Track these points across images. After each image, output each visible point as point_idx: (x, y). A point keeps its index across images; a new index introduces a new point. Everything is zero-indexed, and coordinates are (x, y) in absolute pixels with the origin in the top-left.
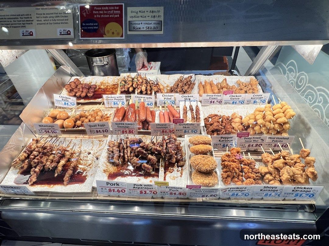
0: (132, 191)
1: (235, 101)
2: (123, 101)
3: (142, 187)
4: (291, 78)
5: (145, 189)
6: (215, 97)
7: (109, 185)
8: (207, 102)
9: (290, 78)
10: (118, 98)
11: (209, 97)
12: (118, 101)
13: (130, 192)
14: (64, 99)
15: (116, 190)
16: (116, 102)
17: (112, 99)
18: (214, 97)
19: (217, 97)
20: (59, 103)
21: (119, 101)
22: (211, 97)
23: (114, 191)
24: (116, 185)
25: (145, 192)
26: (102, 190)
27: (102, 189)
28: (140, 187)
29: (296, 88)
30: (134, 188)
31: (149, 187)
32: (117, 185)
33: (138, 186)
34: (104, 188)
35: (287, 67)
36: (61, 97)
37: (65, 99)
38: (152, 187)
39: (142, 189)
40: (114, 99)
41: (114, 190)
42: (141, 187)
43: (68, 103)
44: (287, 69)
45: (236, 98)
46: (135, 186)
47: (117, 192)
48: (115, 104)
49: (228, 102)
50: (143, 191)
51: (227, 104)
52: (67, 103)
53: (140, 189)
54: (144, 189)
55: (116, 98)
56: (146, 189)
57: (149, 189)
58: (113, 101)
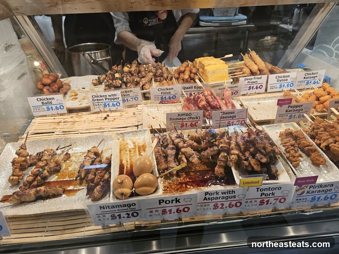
0: (201, 206)
1: (283, 84)
2: (118, 100)
6: (255, 80)
7: (163, 204)
8: (245, 89)
10: (110, 97)
11: (247, 81)
12: (110, 101)
13: (198, 208)
14: (44, 101)
15: (174, 209)
16: (107, 103)
17: (101, 98)
18: (253, 80)
19: (257, 80)
20: (39, 109)
21: (112, 100)
22: (250, 81)
23: (170, 213)
24: (174, 202)
25: (223, 205)
26: (151, 214)
27: (151, 212)
30: (205, 201)
31: (229, 195)
32: (176, 202)
33: (212, 196)
34: (154, 210)
36: (39, 100)
37: (46, 101)
38: (234, 195)
39: (218, 200)
40: (104, 98)
41: (170, 211)
43: (52, 108)
45: (284, 79)
46: (208, 196)
47: (176, 213)
48: (105, 106)
49: (274, 86)
50: (219, 203)
51: (273, 88)
52: (50, 107)
53: (214, 200)
55: (108, 97)
56: (224, 200)
57: (229, 199)
58: (102, 101)
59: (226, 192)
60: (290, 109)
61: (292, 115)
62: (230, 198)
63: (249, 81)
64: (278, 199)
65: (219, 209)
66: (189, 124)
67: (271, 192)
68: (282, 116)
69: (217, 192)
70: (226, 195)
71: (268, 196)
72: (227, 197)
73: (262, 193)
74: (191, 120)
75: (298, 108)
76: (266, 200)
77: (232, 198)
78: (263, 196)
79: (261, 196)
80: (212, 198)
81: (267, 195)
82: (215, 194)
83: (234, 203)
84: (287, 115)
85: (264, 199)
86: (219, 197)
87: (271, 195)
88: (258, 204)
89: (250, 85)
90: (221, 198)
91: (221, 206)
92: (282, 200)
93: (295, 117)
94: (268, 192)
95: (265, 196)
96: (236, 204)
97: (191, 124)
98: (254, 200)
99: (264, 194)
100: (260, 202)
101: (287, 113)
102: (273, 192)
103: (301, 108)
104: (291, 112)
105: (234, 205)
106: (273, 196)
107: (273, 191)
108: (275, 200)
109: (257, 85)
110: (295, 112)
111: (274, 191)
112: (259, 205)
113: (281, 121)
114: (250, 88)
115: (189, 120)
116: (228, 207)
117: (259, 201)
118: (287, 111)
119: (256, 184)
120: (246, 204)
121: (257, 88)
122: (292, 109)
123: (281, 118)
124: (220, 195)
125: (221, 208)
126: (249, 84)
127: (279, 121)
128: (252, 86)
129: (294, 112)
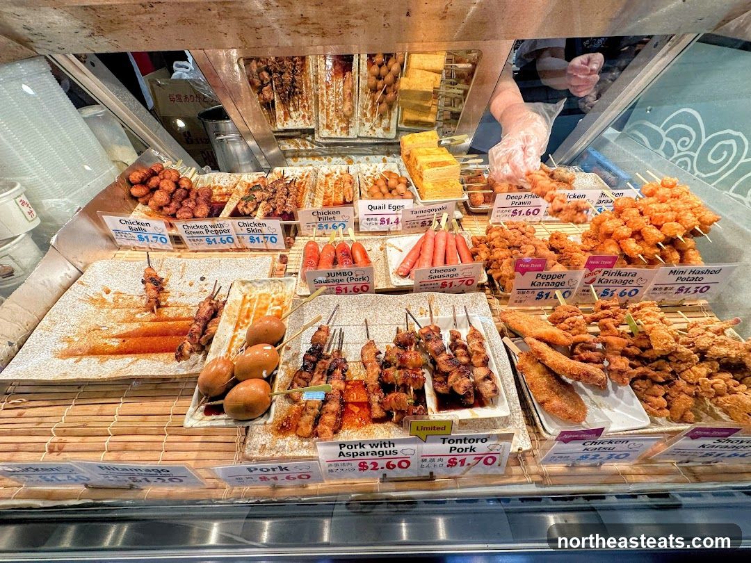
0: (337, 465)
2: (228, 234)
3: (365, 451)
4: (679, 151)
5: (375, 457)
9: (676, 151)
13: (332, 468)
14: (133, 226)
17: (199, 230)
20: (125, 236)
25: (375, 464)
28: (358, 449)
29: (697, 173)
30: (342, 458)
31: (384, 449)
33: (354, 450)
35: (665, 129)
36: (124, 222)
39: (366, 457)
40: (204, 230)
42: (362, 450)
44: (663, 134)
46: (345, 450)
50: (368, 463)
52: (144, 235)
53: (359, 457)
54: (370, 456)
56: (377, 456)
57: (385, 456)
59: (378, 444)
60: (539, 279)
61: (543, 292)
62: (387, 454)
63: (514, 200)
64: (482, 458)
65: (369, 471)
66: (350, 288)
67: (468, 445)
68: (523, 293)
69: (360, 444)
70: (379, 449)
71: (463, 453)
72: (381, 453)
73: (451, 448)
74: (353, 281)
75: (556, 280)
76: (459, 458)
77: (390, 454)
78: (455, 452)
79: (451, 452)
80: (353, 453)
81: (460, 450)
82: (358, 447)
83: (395, 462)
84: (534, 292)
85: (457, 457)
86: (367, 453)
87: (468, 450)
88: (445, 465)
89: (515, 208)
90: (370, 454)
91: (373, 466)
92: (490, 461)
93: (549, 297)
94: (463, 446)
95: (458, 451)
96: (400, 464)
97: (354, 288)
98: (437, 458)
99: (455, 448)
100: (450, 461)
101: (533, 287)
102: (471, 447)
103: (561, 280)
104: (541, 287)
105: (397, 465)
106: (472, 452)
107: (472, 444)
108: (475, 458)
109: (530, 208)
110: (549, 287)
111: (474, 445)
112: (448, 466)
113: (521, 301)
114: (515, 213)
115: (351, 282)
116: (385, 468)
117: (446, 459)
118: (533, 284)
119: (441, 432)
120: (424, 463)
121: (528, 213)
122: (544, 281)
123: (520, 295)
124: (368, 448)
125: (374, 469)
126: (514, 205)
127: (516, 301)
128: (519, 209)
129: (546, 287)
